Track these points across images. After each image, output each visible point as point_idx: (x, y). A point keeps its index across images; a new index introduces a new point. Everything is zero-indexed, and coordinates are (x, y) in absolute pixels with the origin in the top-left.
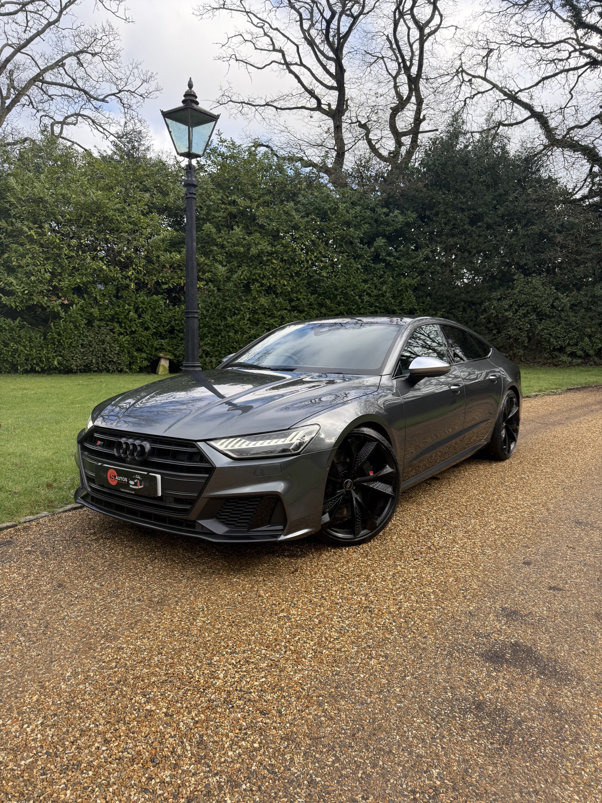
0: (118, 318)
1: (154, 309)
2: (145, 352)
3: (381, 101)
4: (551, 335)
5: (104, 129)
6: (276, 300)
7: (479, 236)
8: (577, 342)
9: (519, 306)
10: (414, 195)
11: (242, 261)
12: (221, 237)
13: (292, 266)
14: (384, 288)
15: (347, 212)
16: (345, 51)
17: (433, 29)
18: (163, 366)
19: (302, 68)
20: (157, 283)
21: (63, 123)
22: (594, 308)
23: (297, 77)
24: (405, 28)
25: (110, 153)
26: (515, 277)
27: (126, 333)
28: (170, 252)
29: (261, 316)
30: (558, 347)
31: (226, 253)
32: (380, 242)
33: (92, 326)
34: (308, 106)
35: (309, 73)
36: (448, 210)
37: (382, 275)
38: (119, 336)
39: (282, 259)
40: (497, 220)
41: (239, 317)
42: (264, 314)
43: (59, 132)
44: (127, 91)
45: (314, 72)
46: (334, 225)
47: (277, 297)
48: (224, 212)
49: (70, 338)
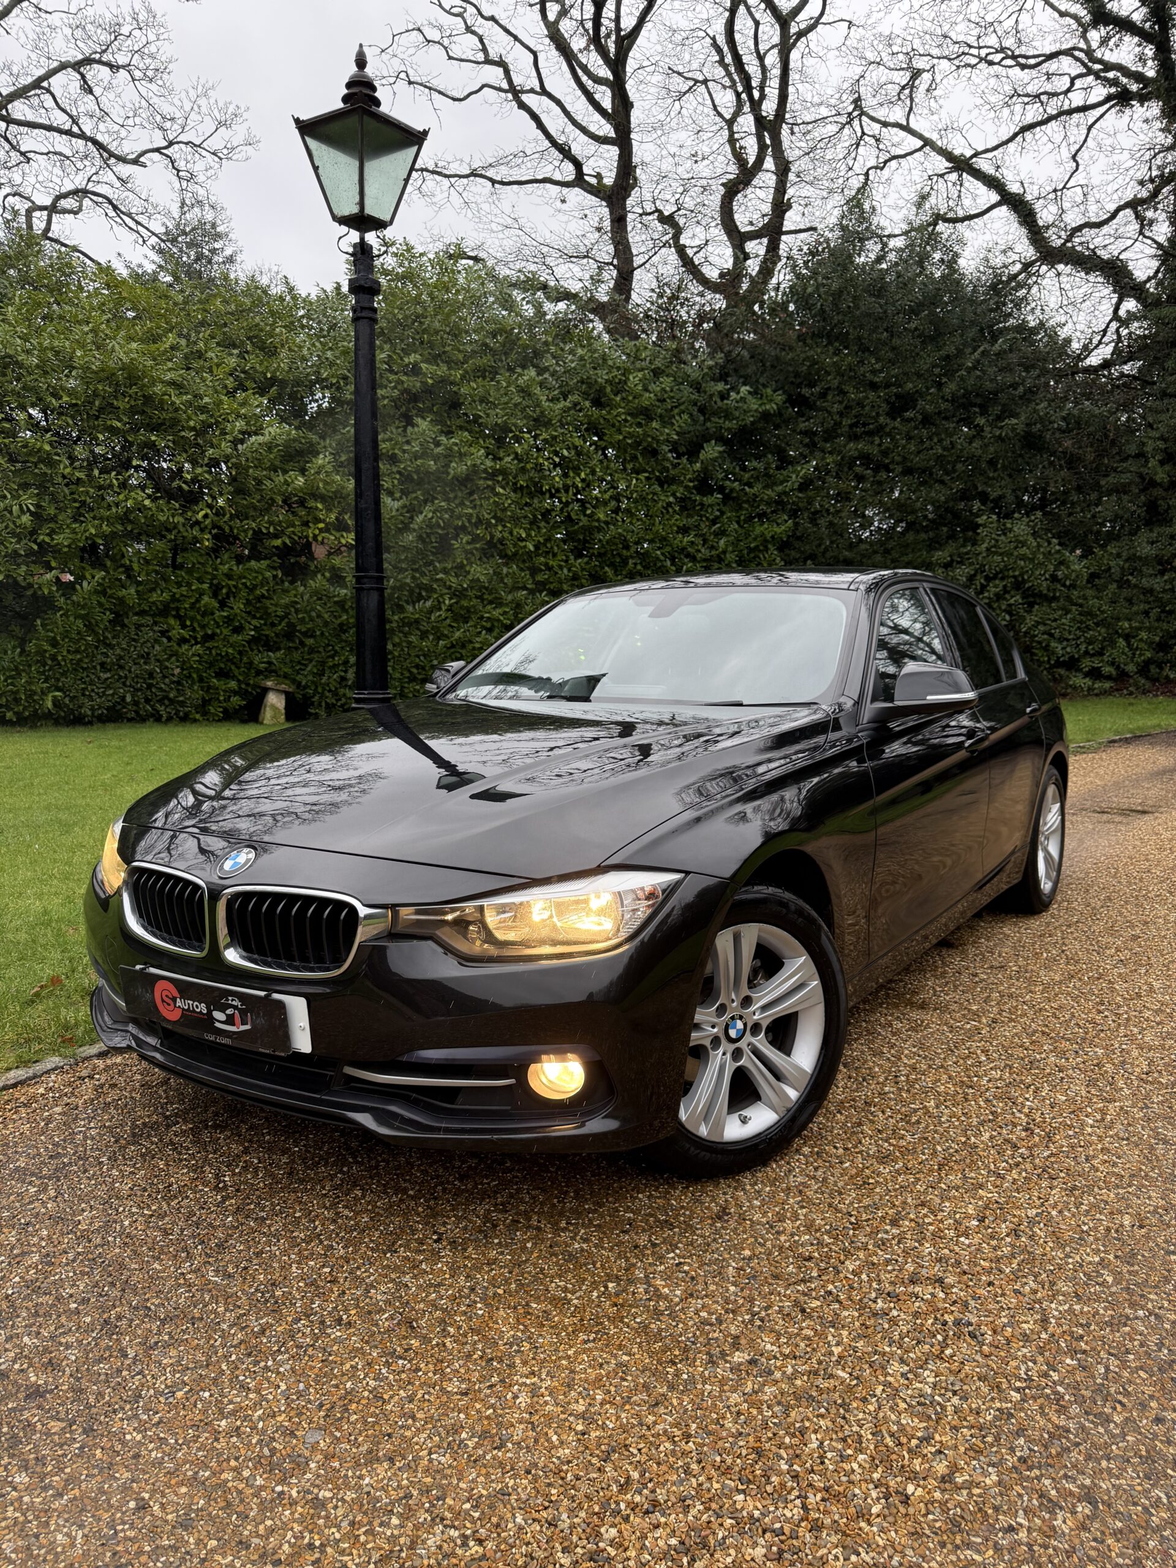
0: (178, 609)
1: (252, 590)
2: (233, 678)
3: (704, 169)
4: (1051, 635)
5: (138, 223)
6: (505, 570)
7: (909, 438)
8: (1103, 648)
9: (988, 579)
10: (777, 358)
11: (434, 489)
12: (390, 440)
13: (536, 501)
14: (722, 542)
15: (646, 390)
16: (631, 65)
17: (803, 26)
18: (273, 707)
19: (544, 98)
20: (258, 535)
21: (52, 209)
22: (1134, 581)
23: (535, 117)
24: (750, 23)
25: (150, 268)
26: (980, 521)
27: (195, 638)
28: (285, 472)
29: (474, 602)
30: (1066, 658)
31: (399, 473)
32: (712, 451)
33: (123, 626)
34: (557, 177)
35: (558, 110)
36: (846, 388)
37: (717, 517)
38: (179, 645)
39: (515, 484)
40: (944, 406)
41: (429, 604)
42: (481, 598)
43: (43, 225)
44: (187, 143)
45: (569, 108)
46: (619, 415)
47: (506, 564)
48: (395, 387)
49: (77, 651)
